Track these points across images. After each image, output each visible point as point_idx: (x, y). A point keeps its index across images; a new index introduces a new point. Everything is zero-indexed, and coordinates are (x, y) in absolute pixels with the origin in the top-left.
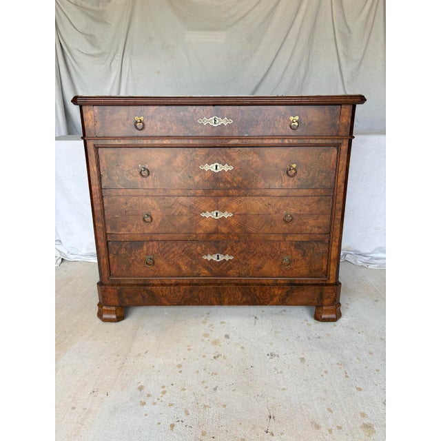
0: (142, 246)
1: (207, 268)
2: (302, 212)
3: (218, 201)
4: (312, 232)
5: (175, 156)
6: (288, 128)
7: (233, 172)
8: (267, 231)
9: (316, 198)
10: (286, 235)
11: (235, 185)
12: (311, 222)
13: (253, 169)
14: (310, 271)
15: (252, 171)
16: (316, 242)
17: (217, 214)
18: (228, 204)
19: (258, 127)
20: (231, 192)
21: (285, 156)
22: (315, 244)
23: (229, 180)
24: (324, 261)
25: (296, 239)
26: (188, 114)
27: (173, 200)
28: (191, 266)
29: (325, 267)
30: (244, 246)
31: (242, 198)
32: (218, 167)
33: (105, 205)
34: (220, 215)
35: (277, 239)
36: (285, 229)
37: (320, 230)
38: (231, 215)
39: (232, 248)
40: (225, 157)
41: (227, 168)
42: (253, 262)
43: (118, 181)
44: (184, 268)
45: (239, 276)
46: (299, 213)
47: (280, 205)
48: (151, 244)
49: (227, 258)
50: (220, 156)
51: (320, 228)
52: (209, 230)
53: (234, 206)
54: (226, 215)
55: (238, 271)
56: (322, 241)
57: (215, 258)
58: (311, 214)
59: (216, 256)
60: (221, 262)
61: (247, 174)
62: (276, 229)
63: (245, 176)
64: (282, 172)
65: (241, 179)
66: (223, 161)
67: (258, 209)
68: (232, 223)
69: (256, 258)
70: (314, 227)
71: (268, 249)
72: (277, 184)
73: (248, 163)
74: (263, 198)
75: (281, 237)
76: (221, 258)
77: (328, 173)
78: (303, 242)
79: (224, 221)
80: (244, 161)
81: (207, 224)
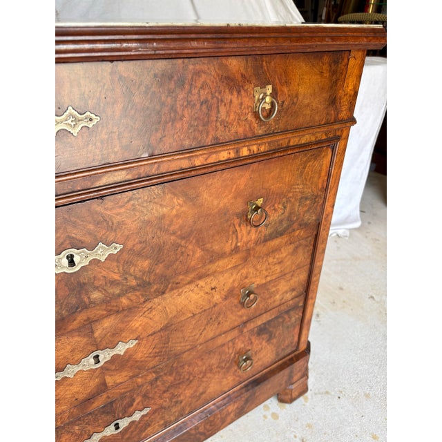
2: (269, 279)
3: (93, 332)
4: (283, 301)
6: (250, 117)
7: (125, 256)
8: (211, 335)
9: (291, 247)
10: (245, 323)
11: (134, 283)
13: (174, 233)
14: (277, 354)
15: (173, 238)
16: (287, 312)
17: (97, 357)
18: (121, 326)
19: (178, 125)
20: (124, 301)
21: (242, 187)
22: (286, 316)
23: (116, 277)
24: (297, 330)
25: (259, 323)
29: (296, 339)
30: (170, 379)
31: (156, 300)
32: (76, 259)
34: (105, 356)
35: (229, 338)
36: (241, 316)
37: (293, 294)
38: (132, 344)
39: (145, 396)
40: (91, 227)
41: (102, 253)
42: (188, 392)
45: (166, 427)
46: (264, 281)
47: (234, 281)
49: (137, 416)
50: (75, 225)
51: (293, 290)
52: (81, 397)
53: (138, 322)
54: (121, 349)
55: (162, 422)
56: (295, 307)
57: (110, 431)
58: (283, 275)
59: (112, 427)
60: (126, 429)
61: (160, 248)
62: (226, 325)
63: (158, 253)
64: (237, 221)
65: (146, 264)
66: (88, 239)
67: (192, 307)
68: (139, 356)
69: (195, 383)
70: (286, 292)
71: (214, 361)
72: (228, 248)
73: (160, 224)
74: (201, 283)
75: (236, 332)
76: (124, 423)
77: (314, 198)
78: (269, 321)
79: (118, 363)
80: (148, 222)
81: (75, 389)
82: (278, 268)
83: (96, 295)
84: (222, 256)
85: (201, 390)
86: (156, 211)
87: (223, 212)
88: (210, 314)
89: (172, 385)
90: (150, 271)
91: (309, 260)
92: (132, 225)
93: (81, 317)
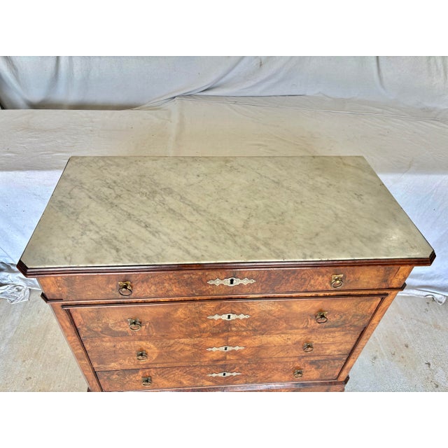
0: (137, 372)
1: (212, 381)
2: (324, 342)
3: (228, 339)
4: (331, 354)
5: (176, 310)
7: (250, 320)
8: (282, 356)
9: (343, 333)
10: (303, 357)
11: (251, 328)
12: (333, 348)
13: (275, 316)
14: (321, 377)
15: (274, 318)
16: (333, 360)
17: (226, 348)
18: (240, 340)
19: (288, 285)
20: (245, 333)
21: (316, 306)
22: (332, 361)
23: (244, 325)
24: (338, 370)
25: (312, 359)
26: (194, 277)
27: (172, 342)
28: (194, 381)
29: (337, 374)
30: (255, 366)
31: (258, 336)
32: (231, 317)
33: (87, 349)
34: (229, 349)
35: (292, 360)
36: (301, 353)
37: (340, 353)
38: (242, 348)
39: (241, 368)
40: (241, 308)
41: (241, 317)
42: (262, 374)
43: (101, 332)
44: (185, 382)
45: (246, 384)
46: (320, 343)
47: (301, 339)
48: (147, 370)
49: (234, 374)
50: (235, 307)
51: (340, 351)
52: (215, 359)
53: (247, 341)
54: (237, 348)
55: (245, 381)
56: (339, 359)
57: (221, 375)
58: (333, 343)
59: (222, 374)
60: (228, 377)
61: (266, 320)
62: (291, 355)
63: (264, 321)
64: (309, 318)
65: (258, 324)
66: (238, 312)
67: (275, 343)
68: (243, 353)
69: (267, 372)
70: (335, 351)
71: (280, 367)
72: (301, 326)
73: (269, 312)
74: (283, 335)
75: (296, 359)
76: (228, 374)
77: (363, 317)
78: (319, 361)
79: (234, 352)
80: (264, 311)
81: (214, 355)
82: (331, 340)
83: (234, 329)
84: (298, 328)
85: (269, 376)
86: (269, 308)
87: (303, 314)
88: (284, 348)
89: (255, 369)
90: (259, 326)
91: (355, 341)
92: (257, 310)
93: (226, 334)
